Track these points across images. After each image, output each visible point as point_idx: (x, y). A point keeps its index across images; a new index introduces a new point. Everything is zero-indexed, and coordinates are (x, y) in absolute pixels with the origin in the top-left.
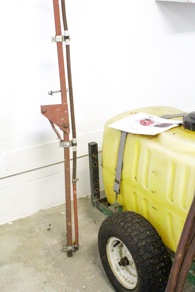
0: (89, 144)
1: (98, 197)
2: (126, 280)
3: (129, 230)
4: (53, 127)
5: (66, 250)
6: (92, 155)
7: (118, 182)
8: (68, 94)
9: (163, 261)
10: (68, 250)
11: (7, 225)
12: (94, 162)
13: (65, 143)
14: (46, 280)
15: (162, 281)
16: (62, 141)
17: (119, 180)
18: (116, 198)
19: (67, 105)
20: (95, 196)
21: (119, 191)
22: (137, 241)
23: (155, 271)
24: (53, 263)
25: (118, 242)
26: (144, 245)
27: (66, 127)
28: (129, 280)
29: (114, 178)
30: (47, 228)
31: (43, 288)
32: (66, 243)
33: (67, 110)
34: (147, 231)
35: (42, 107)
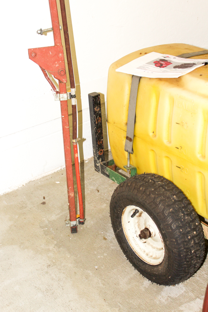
0: (89, 96)
2: (147, 254)
3: (153, 196)
4: (46, 75)
5: (69, 225)
6: (94, 109)
7: (130, 140)
8: (62, 32)
9: (194, 229)
10: (72, 226)
12: (97, 117)
13: (61, 95)
14: (49, 263)
15: (194, 252)
16: (57, 93)
17: (131, 136)
18: (130, 158)
19: (62, 46)
20: (99, 159)
21: (132, 150)
22: (163, 207)
23: (186, 241)
24: (55, 242)
25: (136, 212)
26: (172, 212)
27: (62, 75)
28: (151, 254)
29: (124, 135)
30: (42, 202)
31: (47, 273)
32: (68, 218)
34: (174, 195)
35: (30, 50)
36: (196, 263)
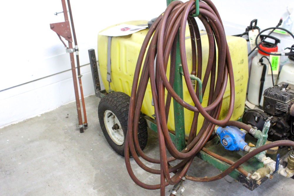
0: (89, 51)
1: (100, 89)
2: (119, 140)
3: (115, 102)
4: (60, 38)
5: (78, 128)
6: (91, 58)
7: (109, 74)
8: (68, 14)
10: (80, 128)
11: (37, 117)
12: (94, 63)
13: (70, 49)
14: (64, 148)
15: (139, 134)
16: (67, 48)
17: (110, 72)
18: (109, 86)
19: (69, 22)
20: (97, 88)
21: (111, 80)
22: (120, 108)
24: (70, 137)
25: (111, 114)
27: (69, 38)
28: (121, 140)
29: (106, 71)
30: (66, 117)
31: (62, 153)
32: (79, 124)
33: (69, 25)
34: (127, 102)
35: (51, 25)
36: (141, 141)
